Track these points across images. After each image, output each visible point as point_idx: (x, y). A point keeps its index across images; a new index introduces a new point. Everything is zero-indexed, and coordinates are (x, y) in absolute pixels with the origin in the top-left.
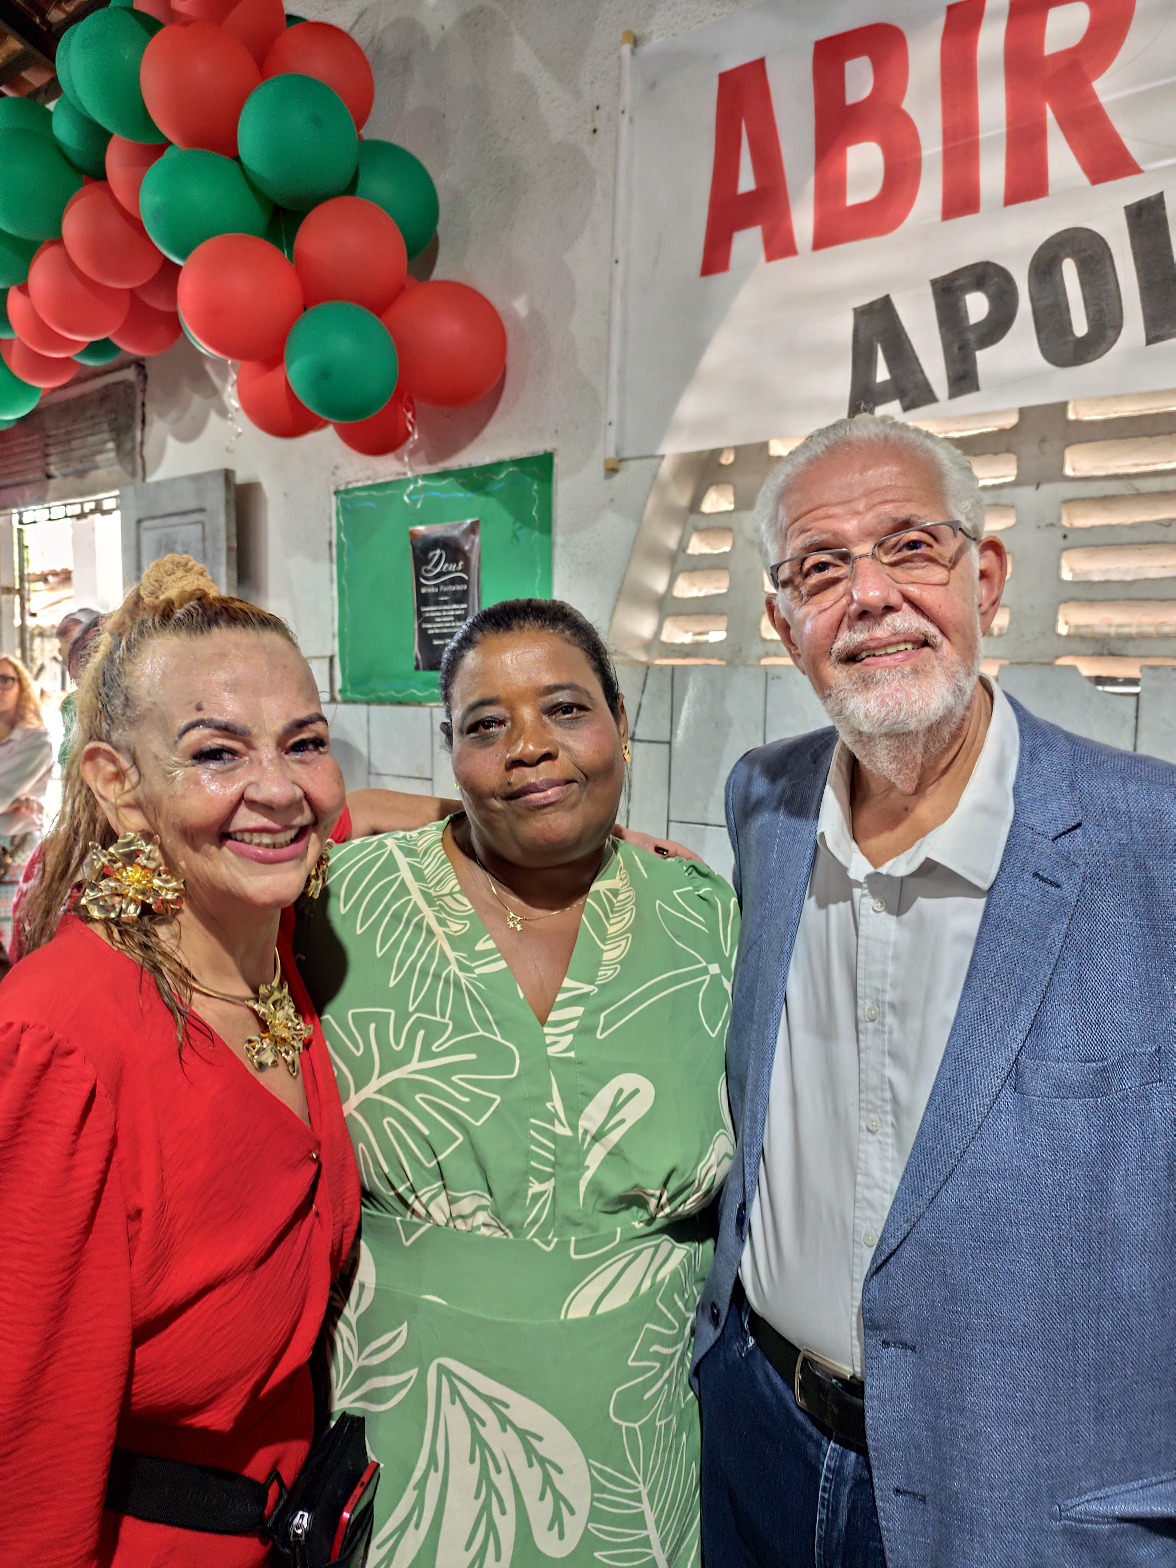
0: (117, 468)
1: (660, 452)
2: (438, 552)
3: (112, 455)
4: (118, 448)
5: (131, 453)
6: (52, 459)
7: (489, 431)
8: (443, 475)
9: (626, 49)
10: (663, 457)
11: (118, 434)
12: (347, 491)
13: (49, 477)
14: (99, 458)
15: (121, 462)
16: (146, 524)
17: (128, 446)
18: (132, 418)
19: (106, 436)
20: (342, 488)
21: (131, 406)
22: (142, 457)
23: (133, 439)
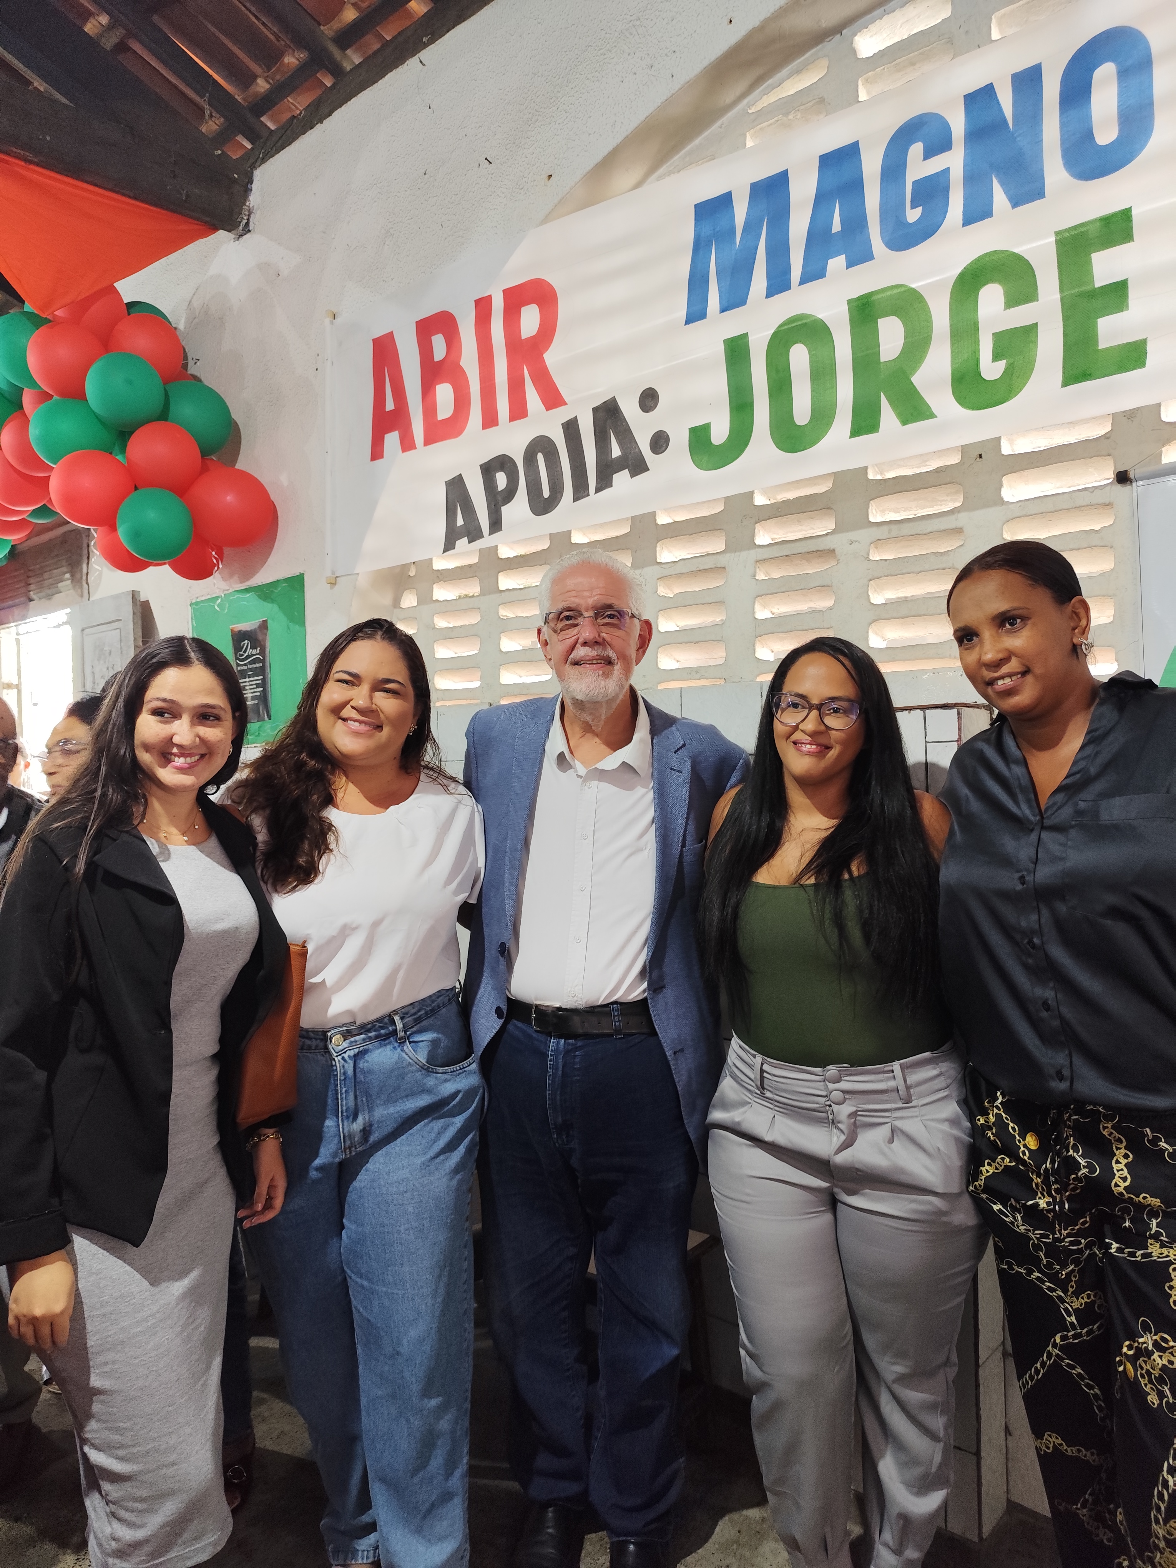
0: (72, 592)
1: (356, 572)
2: (246, 641)
3: (69, 582)
4: (73, 576)
5: (80, 581)
6: (32, 587)
7: (272, 560)
8: (247, 590)
9: (327, 321)
10: (358, 574)
11: (72, 568)
12: (197, 603)
13: (31, 600)
14: (60, 585)
15: (74, 587)
16: (87, 630)
17: (78, 576)
18: (81, 556)
19: (64, 569)
20: (194, 601)
21: (80, 547)
22: (87, 583)
23: (81, 571)
